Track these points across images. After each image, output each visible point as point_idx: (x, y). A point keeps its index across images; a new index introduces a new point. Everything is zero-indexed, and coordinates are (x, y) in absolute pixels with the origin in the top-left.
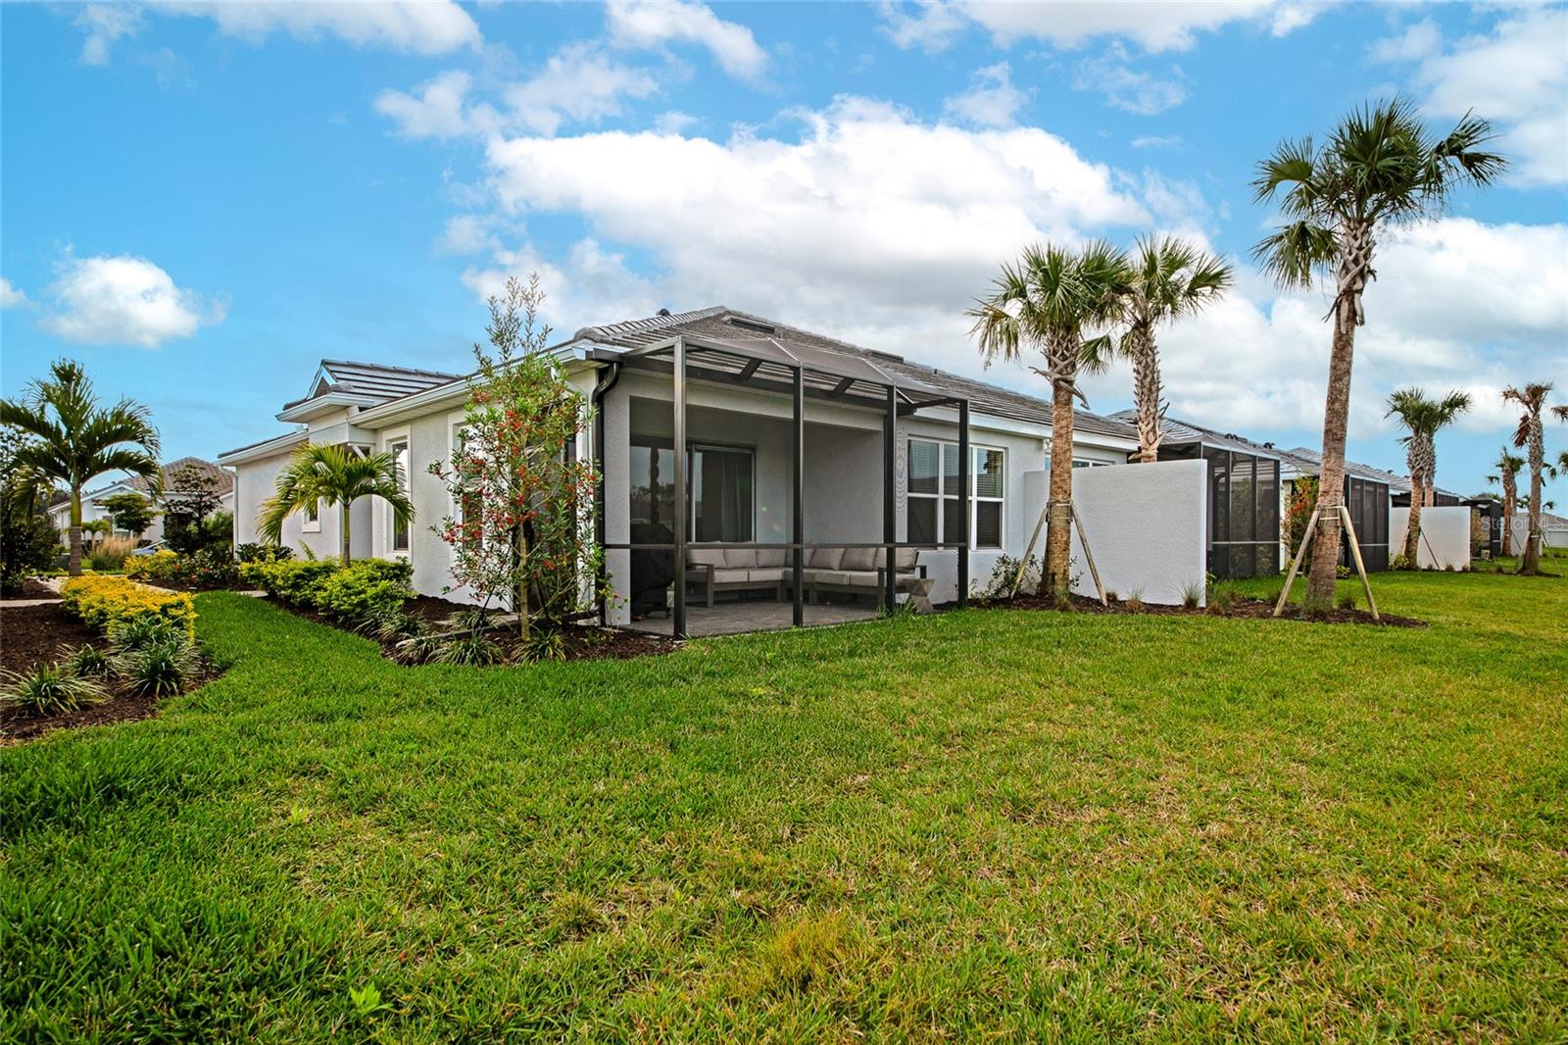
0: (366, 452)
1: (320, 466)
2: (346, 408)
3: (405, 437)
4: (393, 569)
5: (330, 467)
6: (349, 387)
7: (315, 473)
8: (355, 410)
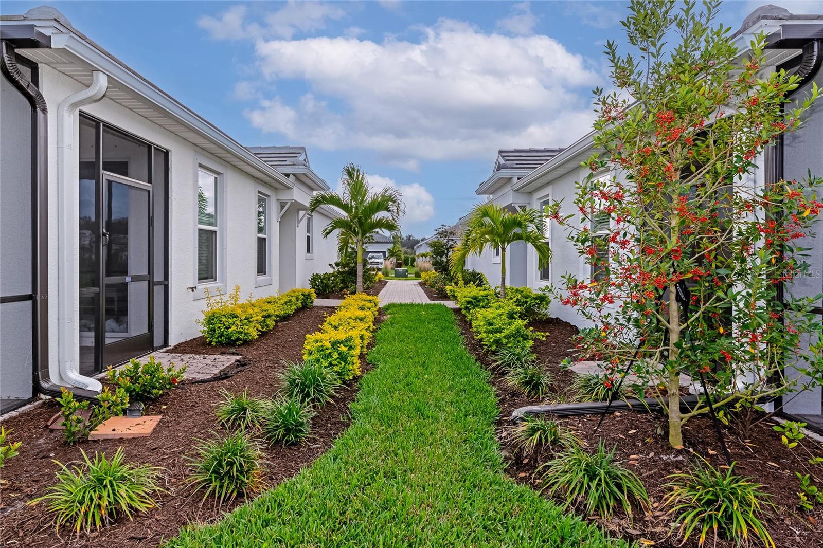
0: (523, 208)
1: (487, 220)
2: (511, 179)
3: (548, 195)
4: (535, 299)
5: (493, 220)
6: (512, 164)
7: (482, 225)
8: (515, 180)
